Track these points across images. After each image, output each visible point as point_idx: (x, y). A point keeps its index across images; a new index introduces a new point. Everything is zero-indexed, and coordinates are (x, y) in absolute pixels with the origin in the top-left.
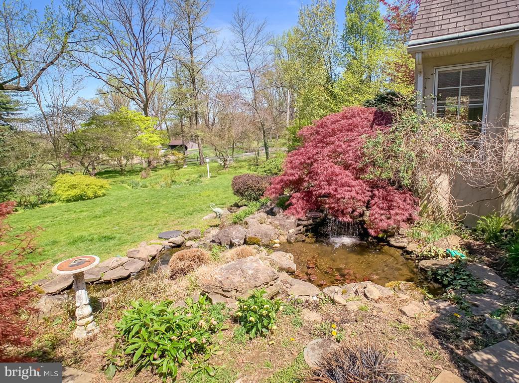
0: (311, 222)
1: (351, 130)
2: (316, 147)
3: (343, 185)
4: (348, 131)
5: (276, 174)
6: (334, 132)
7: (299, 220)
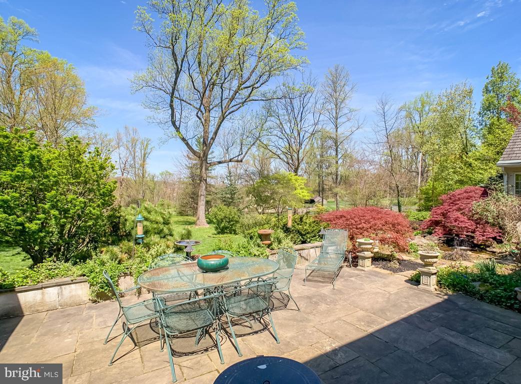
0: (446, 239)
1: (469, 199)
2: (450, 206)
3: (462, 222)
4: (467, 199)
5: (422, 221)
6: (459, 199)
7: (440, 237)
